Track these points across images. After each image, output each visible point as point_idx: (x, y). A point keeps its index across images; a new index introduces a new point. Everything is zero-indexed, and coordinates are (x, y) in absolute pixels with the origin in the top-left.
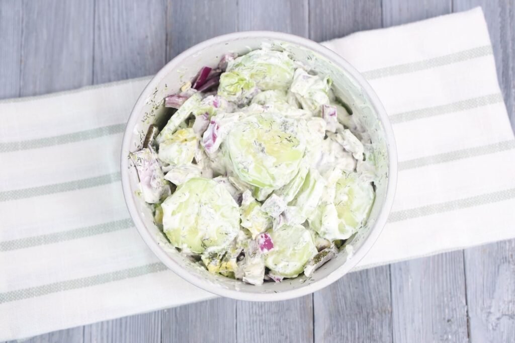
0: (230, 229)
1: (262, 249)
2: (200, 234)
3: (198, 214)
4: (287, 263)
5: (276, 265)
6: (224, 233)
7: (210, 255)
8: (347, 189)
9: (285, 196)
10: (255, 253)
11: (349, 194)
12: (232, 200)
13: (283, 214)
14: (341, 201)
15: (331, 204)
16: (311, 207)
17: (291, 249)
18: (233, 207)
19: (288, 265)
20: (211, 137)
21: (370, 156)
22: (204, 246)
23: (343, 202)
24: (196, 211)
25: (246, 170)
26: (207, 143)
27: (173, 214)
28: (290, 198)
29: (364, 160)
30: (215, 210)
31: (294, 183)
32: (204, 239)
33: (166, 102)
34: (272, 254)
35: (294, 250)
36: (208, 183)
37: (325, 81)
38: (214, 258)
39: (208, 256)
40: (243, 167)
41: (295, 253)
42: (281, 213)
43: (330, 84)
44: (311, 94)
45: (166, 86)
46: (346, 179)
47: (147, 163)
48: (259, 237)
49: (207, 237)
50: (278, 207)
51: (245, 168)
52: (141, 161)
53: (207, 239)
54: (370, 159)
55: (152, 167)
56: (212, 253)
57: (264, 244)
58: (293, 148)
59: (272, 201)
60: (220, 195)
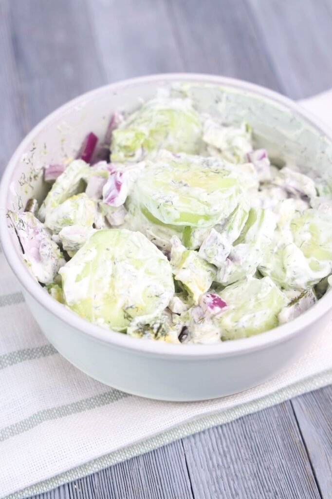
0: (161, 288)
1: (212, 307)
2: (120, 304)
3: (113, 276)
4: (253, 314)
5: (236, 322)
6: (153, 295)
7: (141, 328)
8: (306, 227)
9: (229, 231)
10: (203, 319)
11: (312, 230)
12: (156, 251)
13: (230, 258)
14: (304, 241)
15: (291, 244)
16: (267, 237)
17: (253, 300)
18: (160, 260)
19: (254, 316)
20: (114, 186)
21: (325, 188)
22: (128, 317)
23: (306, 242)
24: (110, 272)
25: (169, 203)
26: (110, 196)
27: (78, 279)
28: (235, 234)
29: (318, 195)
30: (137, 268)
31: (236, 216)
32: (126, 306)
33: (46, 172)
34: (227, 314)
35: (257, 300)
36: (120, 233)
37: (243, 128)
38: (146, 332)
39: (137, 328)
40: (164, 201)
41: (259, 303)
42: (227, 255)
43: (250, 131)
44: (229, 142)
45: (45, 147)
46: (301, 216)
47: (31, 231)
48: (205, 297)
49: (130, 305)
50: (221, 247)
51: (167, 202)
52: (23, 225)
53: (131, 307)
54: (325, 192)
55: (38, 237)
56: (141, 324)
57: (212, 302)
58: (224, 177)
59: (211, 237)
60: (139, 245)
